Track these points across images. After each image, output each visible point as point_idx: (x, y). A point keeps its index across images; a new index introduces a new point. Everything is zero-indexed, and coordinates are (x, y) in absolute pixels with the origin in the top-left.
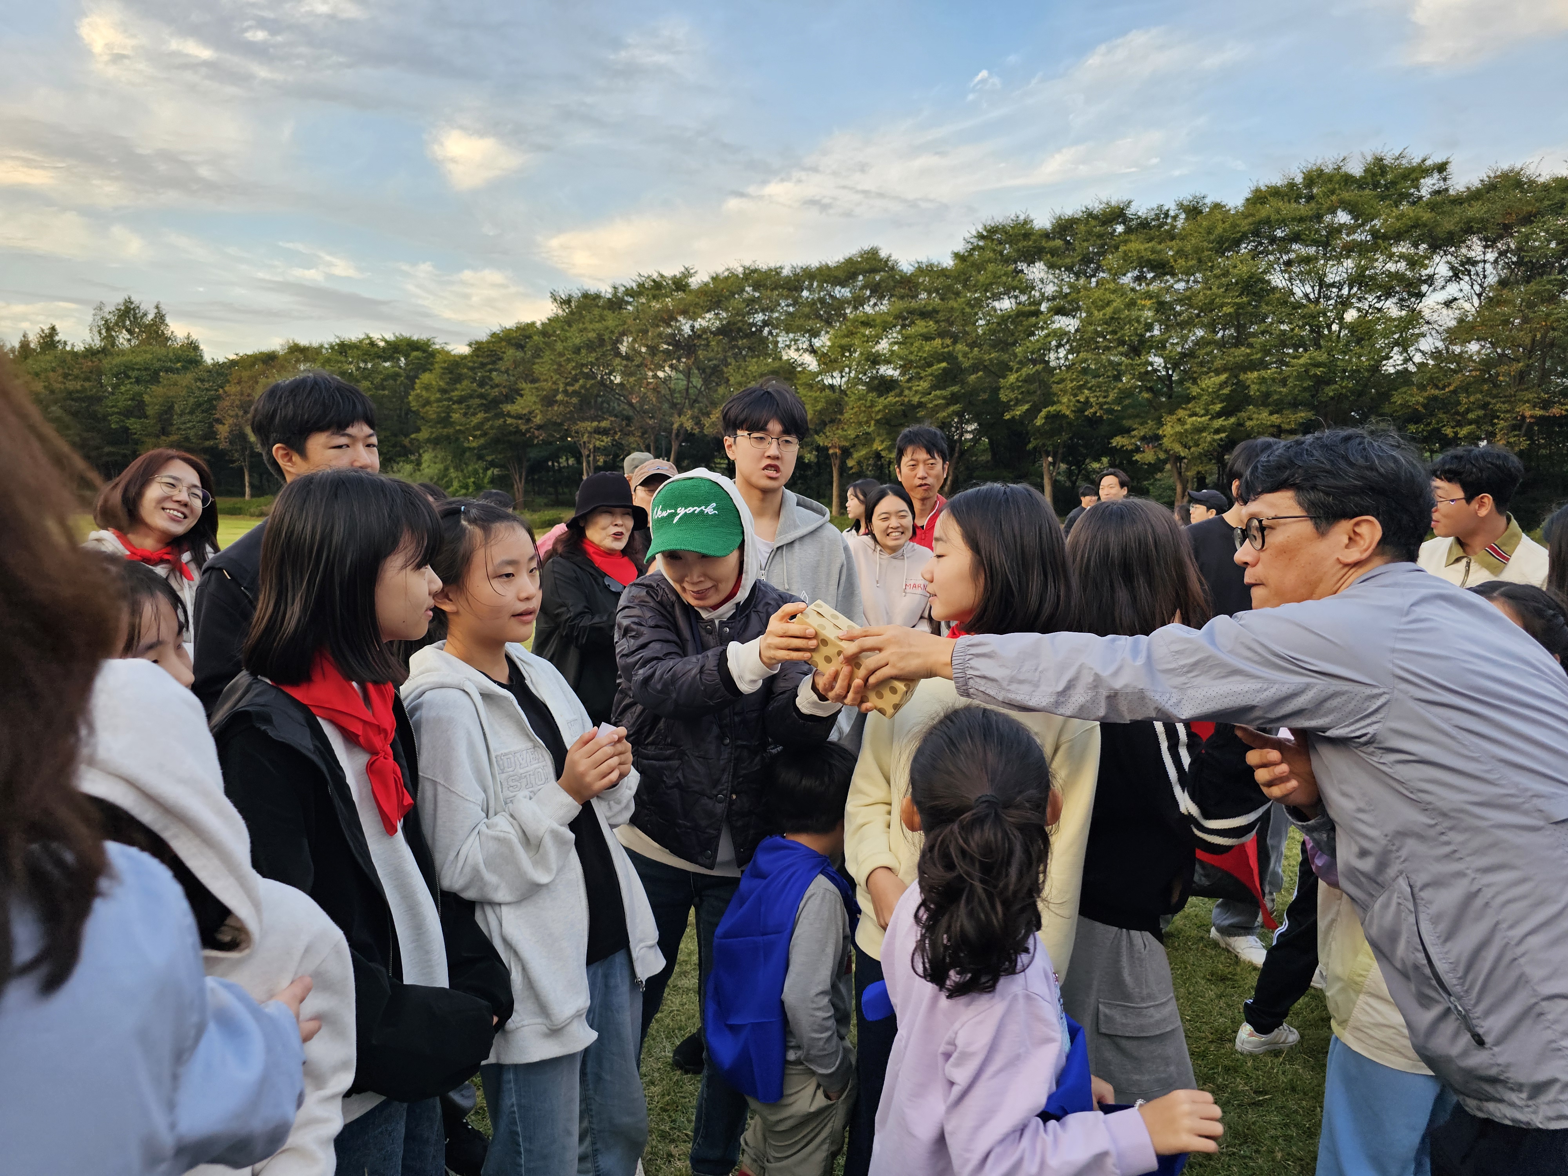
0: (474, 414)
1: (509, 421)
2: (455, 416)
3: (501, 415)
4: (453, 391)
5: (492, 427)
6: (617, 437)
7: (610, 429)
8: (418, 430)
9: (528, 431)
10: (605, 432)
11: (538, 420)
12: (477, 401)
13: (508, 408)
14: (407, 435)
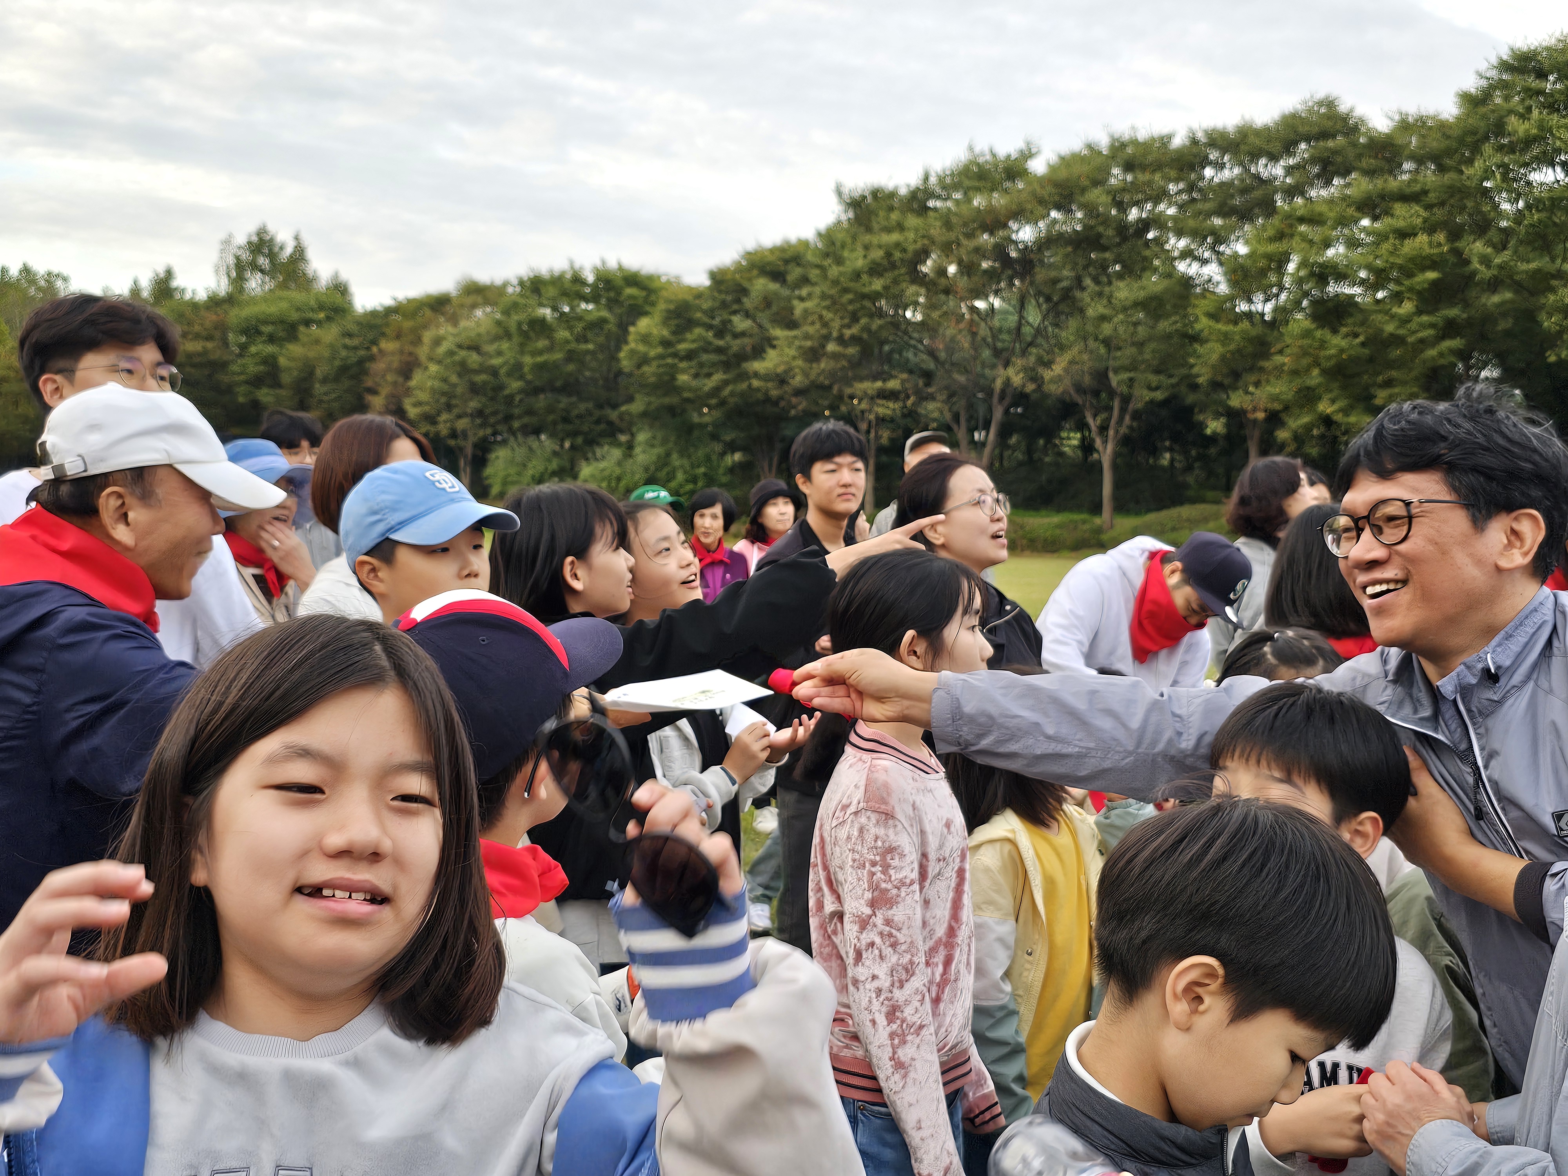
0: (709, 375)
1: (756, 383)
2: (683, 378)
3: (744, 376)
4: (680, 341)
5: (732, 394)
6: (909, 403)
7: (899, 392)
8: (630, 399)
9: (781, 398)
10: (892, 395)
11: (798, 380)
12: (713, 357)
13: (757, 366)
14: (615, 406)
